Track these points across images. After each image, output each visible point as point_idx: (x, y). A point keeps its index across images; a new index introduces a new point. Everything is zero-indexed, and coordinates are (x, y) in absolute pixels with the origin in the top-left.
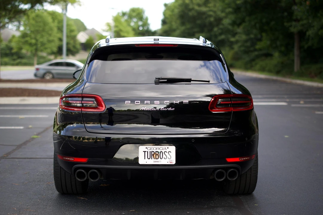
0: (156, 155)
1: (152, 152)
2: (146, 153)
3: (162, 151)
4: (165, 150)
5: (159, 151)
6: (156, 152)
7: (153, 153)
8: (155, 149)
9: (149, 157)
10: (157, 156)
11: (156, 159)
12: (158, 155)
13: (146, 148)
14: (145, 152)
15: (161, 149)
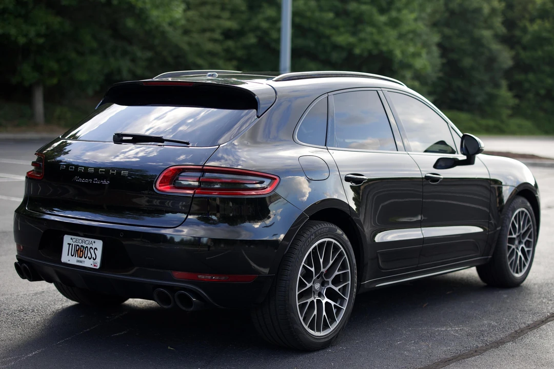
0: (81, 251)
1: (77, 245)
2: (71, 246)
3: (88, 246)
4: (91, 246)
5: (85, 246)
6: (81, 246)
7: (78, 247)
8: (80, 241)
9: (73, 254)
10: (81, 253)
11: (80, 257)
12: (82, 251)
13: (71, 239)
14: (69, 244)
15: (87, 243)
